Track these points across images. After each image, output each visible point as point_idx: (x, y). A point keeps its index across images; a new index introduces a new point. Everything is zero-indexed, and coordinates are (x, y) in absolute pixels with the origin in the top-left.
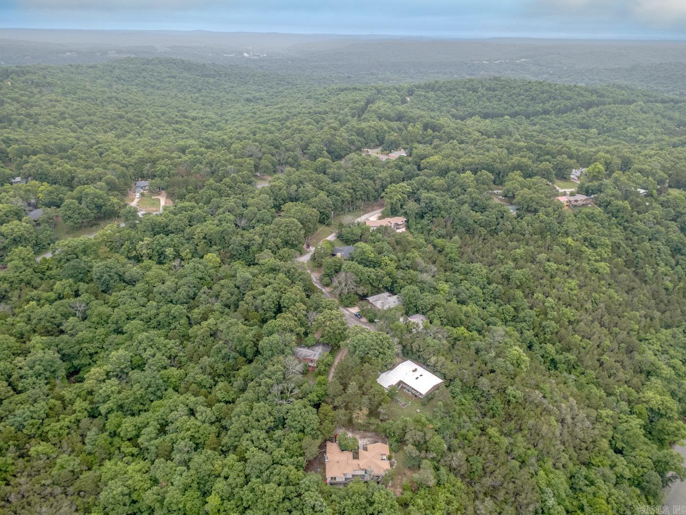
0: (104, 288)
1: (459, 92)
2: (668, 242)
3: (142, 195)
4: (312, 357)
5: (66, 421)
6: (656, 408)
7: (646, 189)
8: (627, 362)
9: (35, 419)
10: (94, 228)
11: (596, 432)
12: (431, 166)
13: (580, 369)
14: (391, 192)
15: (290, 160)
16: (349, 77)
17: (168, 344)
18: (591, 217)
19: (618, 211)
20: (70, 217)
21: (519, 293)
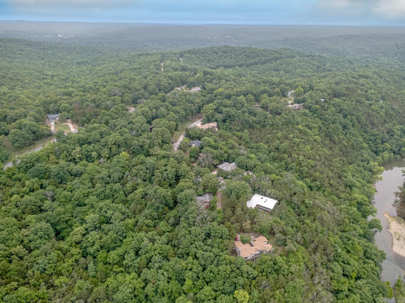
0: (60, 180)
1: (209, 54)
2: (341, 123)
3: (56, 123)
4: (205, 200)
5: (70, 261)
6: (359, 202)
7: (324, 99)
8: (341, 183)
9: (51, 264)
10: (32, 146)
11: (343, 216)
12: (221, 94)
13: (323, 189)
14: (206, 110)
15: (140, 96)
16: (134, 48)
17: (119, 206)
18: (305, 114)
19: (316, 110)
20: (17, 141)
21: (286, 156)
